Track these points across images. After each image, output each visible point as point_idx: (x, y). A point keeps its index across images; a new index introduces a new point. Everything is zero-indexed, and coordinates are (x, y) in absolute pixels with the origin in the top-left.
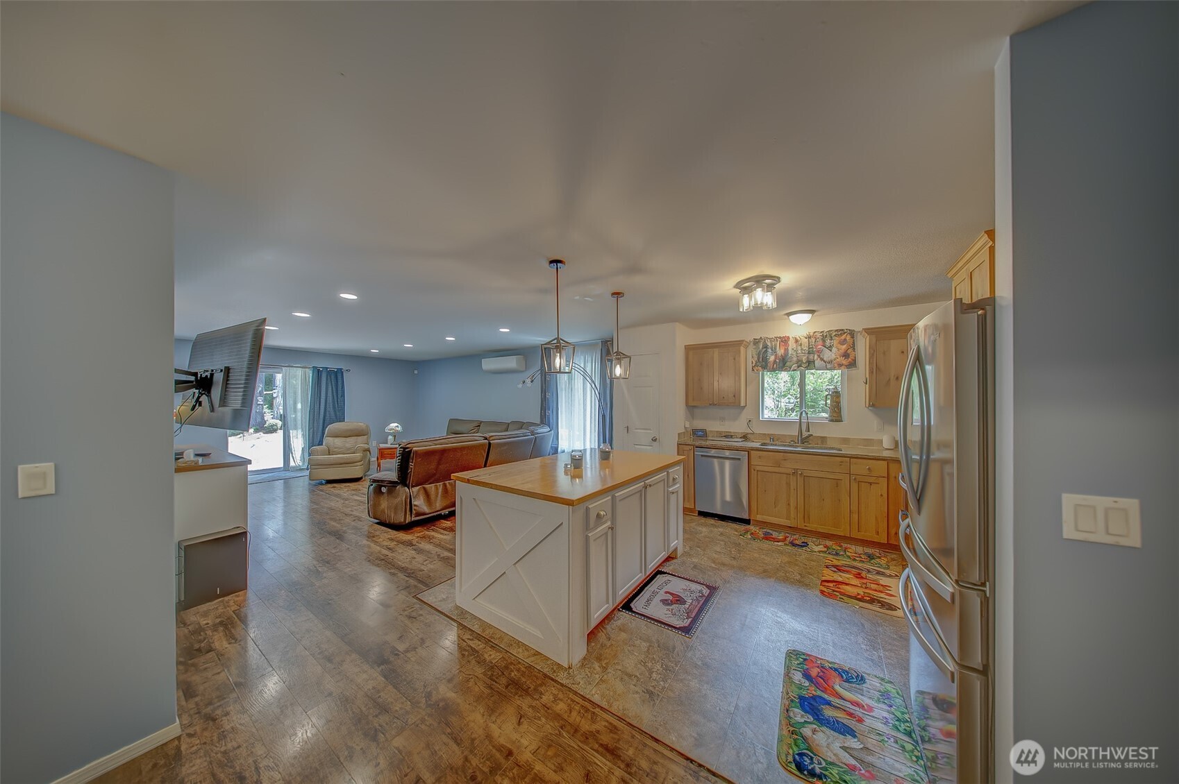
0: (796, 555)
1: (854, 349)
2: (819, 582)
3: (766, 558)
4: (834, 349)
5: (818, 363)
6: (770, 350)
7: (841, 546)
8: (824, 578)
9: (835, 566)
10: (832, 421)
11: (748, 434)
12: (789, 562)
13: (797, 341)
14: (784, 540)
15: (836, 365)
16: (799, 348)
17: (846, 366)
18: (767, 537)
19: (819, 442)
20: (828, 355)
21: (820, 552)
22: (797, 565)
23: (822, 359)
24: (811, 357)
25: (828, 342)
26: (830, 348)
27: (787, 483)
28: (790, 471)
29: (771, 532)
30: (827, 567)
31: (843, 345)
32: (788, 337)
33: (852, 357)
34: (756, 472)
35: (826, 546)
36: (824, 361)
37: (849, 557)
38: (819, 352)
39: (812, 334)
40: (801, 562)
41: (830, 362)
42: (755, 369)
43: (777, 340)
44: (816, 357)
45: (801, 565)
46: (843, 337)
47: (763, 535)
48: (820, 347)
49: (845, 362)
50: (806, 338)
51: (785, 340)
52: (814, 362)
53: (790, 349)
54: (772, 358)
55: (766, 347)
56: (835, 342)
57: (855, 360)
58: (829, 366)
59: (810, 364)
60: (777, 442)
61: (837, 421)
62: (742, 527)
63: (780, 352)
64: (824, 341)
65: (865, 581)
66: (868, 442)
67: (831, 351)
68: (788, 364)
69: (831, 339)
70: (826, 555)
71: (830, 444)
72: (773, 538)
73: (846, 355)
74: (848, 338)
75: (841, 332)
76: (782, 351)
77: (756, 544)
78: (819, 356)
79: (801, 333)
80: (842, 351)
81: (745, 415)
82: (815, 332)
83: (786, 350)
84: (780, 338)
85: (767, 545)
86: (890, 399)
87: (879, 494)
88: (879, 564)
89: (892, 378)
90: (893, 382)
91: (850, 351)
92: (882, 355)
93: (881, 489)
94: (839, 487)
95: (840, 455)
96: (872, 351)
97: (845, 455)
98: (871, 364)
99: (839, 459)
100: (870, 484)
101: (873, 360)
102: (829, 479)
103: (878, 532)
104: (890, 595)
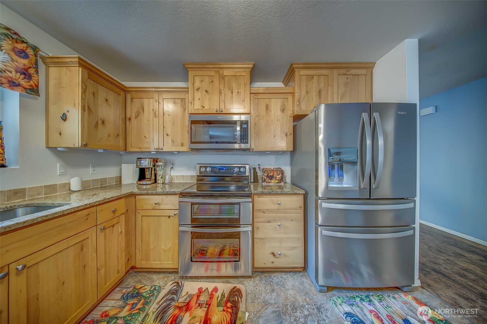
15: (4, 81)
17: (24, 88)
31: (23, 58)
33: (33, 80)
46: (20, 46)
49: (23, 83)
57: (36, 86)
73: (26, 74)
74: (30, 52)
75: (17, 37)
80: (20, 65)
86: (99, 142)
87: (120, 232)
88: (153, 291)
89: (100, 122)
90: (100, 126)
91: (32, 71)
92: (91, 96)
93: (121, 228)
94: (84, 250)
95: (88, 206)
96: (84, 87)
97: (94, 204)
98: (83, 99)
99: (86, 212)
100: (113, 227)
101: (85, 96)
102: (72, 247)
103: (119, 270)
104: (216, 290)
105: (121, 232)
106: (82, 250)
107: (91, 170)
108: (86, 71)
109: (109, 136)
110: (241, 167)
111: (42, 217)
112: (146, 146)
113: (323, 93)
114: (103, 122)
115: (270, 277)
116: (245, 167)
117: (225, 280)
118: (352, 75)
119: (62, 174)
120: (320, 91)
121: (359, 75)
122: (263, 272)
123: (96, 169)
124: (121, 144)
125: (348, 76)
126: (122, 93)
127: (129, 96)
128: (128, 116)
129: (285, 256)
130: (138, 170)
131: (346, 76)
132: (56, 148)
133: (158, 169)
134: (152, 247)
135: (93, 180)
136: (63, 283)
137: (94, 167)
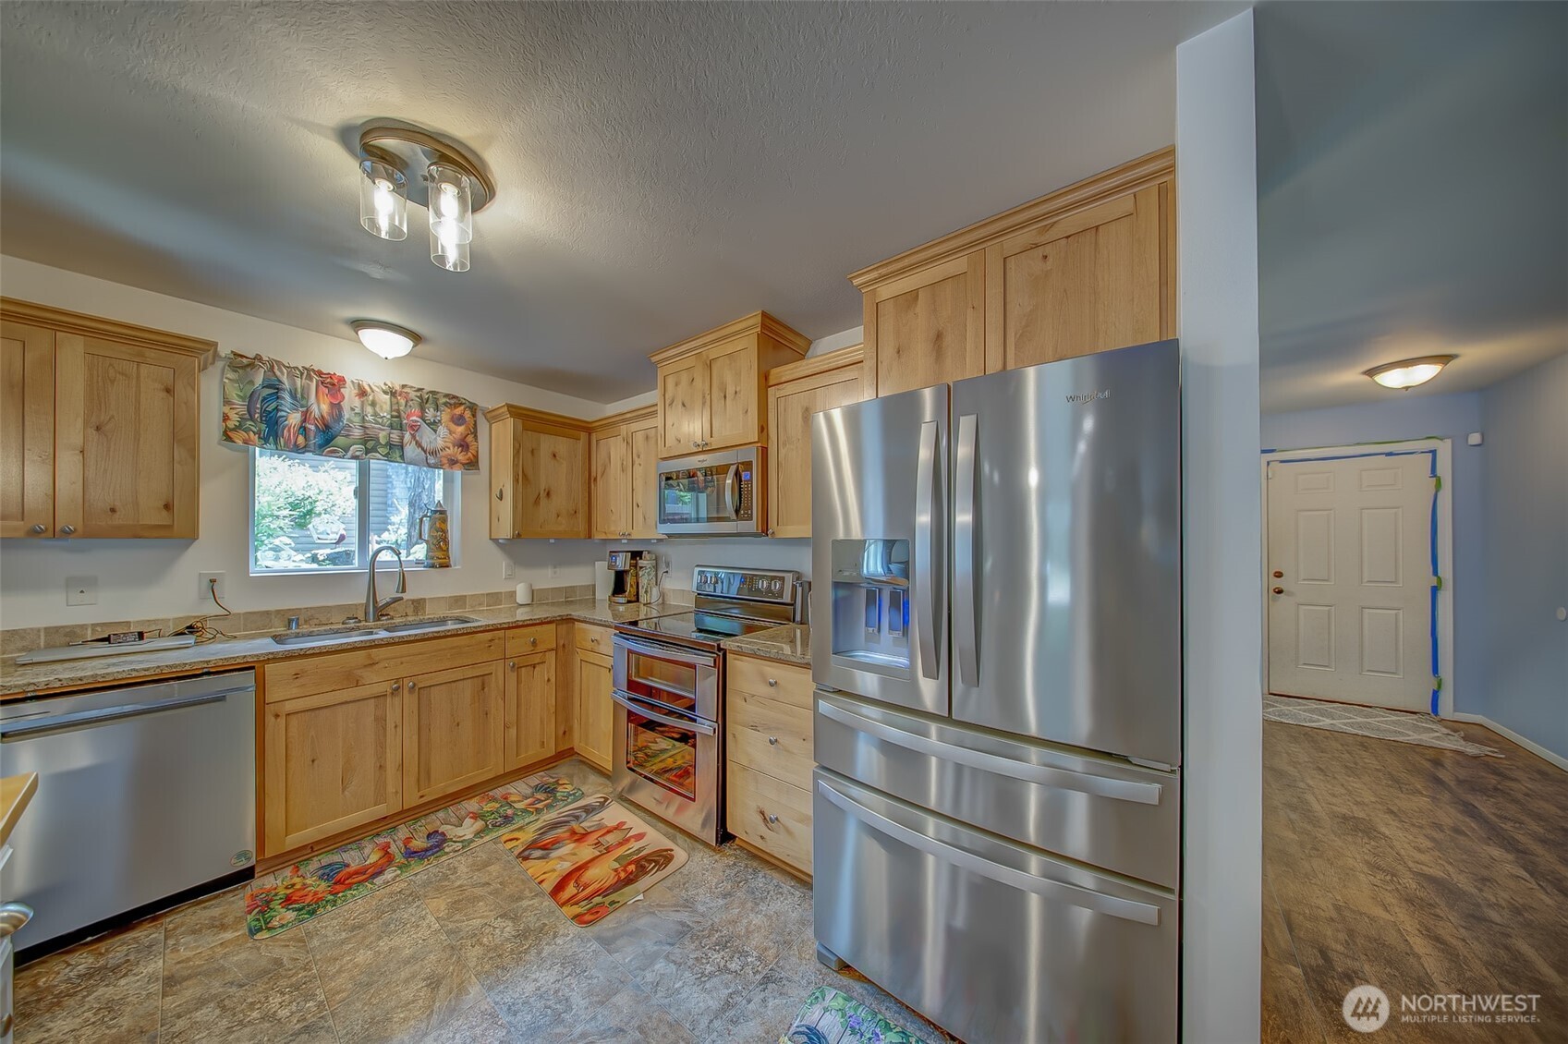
0: (446, 877)
1: (476, 437)
2: (548, 903)
3: (396, 941)
4: (442, 430)
5: (411, 450)
6: (287, 396)
7: (494, 799)
8: (548, 886)
9: (533, 845)
10: (433, 566)
11: (205, 619)
12: (455, 907)
13: (362, 393)
14: (388, 858)
15: (445, 461)
16: (369, 410)
17: (463, 464)
18: (341, 881)
19: (410, 611)
20: (427, 436)
21: (478, 834)
22: (477, 899)
23: (419, 445)
24: (395, 436)
25: (430, 413)
26: (433, 425)
27: (377, 719)
28: (385, 687)
29: (336, 858)
30: (526, 859)
31: (460, 425)
32: (342, 380)
33: (472, 450)
34: (282, 721)
35: (475, 816)
36: (423, 449)
37: (524, 811)
38: (414, 428)
39: (398, 388)
40: (473, 886)
41: (434, 453)
42: (238, 437)
43: (311, 379)
44: (407, 436)
45: (479, 891)
46: (458, 411)
47: (324, 885)
48: (414, 418)
49: (461, 457)
50: (385, 393)
51: (332, 384)
52: (402, 447)
53: (346, 405)
54: (294, 419)
55: (274, 387)
56: (445, 416)
57: (476, 457)
58: (432, 460)
59: (394, 451)
60: (305, 629)
61: (442, 566)
62: (235, 902)
63: (321, 407)
64: (423, 410)
65: (592, 838)
66: (495, 598)
67: (435, 431)
68: (340, 440)
69: (437, 409)
70: (494, 835)
71: (431, 612)
72: (357, 873)
73: (463, 445)
74: (468, 414)
75: (454, 401)
76: (325, 407)
77: (329, 924)
78: (413, 437)
79: (376, 379)
80: (457, 436)
81: (195, 563)
82: (404, 386)
83: (337, 407)
84: (320, 373)
85: (359, 903)
86: (541, 527)
87: (546, 679)
88: (571, 795)
89: (543, 494)
90: (543, 501)
91: (470, 439)
92: (530, 454)
93: (548, 671)
94: (486, 690)
95: (491, 628)
96: (517, 445)
97: (499, 626)
98: (515, 465)
99: (488, 636)
100: (534, 667)
101: (519, 461)
102: (470, 680)
103: (543, 742)
104: (640, 837)
105: (549, 680)
106: (483, 689)
107: (549, 571)
108: (519, 422)
109: (558, 516)
110: (773, 578)
111: (432, 632)
112: (613, 529)
113: (949, 339)
114: (548, 494)
115: (755, 872)
116: (782, 579)
117: (672, 831)
118: (1067, 237)
119: (510, 577)
120: (939, 336)
121: (1097, 227)
122: (755, 857)
123: (558, 570)
124: (582, 527)
125: (1048, 250)
126: (583, 435)
127: (594, 437)
128: (593, 474)
129: (788, 831)
130: (612, 574)
131: (1040, 252)
132: (497, 540)
133: (641, 573)
134: (591, 720)
135: (552, 589)
136: (458, 725)
137: (555, 567)
